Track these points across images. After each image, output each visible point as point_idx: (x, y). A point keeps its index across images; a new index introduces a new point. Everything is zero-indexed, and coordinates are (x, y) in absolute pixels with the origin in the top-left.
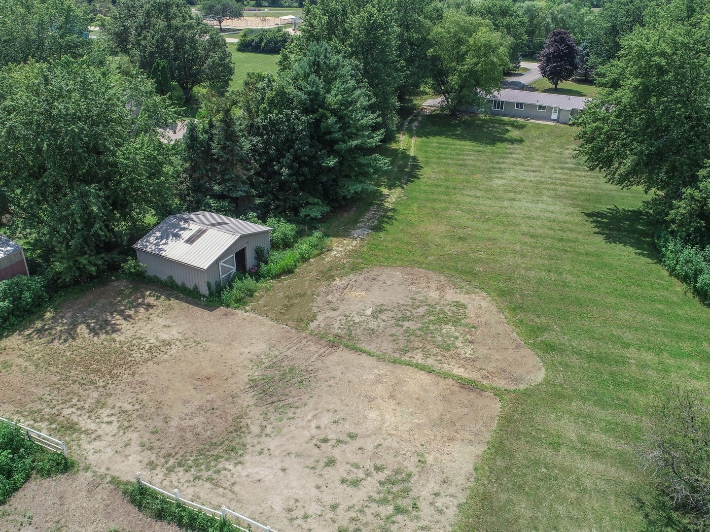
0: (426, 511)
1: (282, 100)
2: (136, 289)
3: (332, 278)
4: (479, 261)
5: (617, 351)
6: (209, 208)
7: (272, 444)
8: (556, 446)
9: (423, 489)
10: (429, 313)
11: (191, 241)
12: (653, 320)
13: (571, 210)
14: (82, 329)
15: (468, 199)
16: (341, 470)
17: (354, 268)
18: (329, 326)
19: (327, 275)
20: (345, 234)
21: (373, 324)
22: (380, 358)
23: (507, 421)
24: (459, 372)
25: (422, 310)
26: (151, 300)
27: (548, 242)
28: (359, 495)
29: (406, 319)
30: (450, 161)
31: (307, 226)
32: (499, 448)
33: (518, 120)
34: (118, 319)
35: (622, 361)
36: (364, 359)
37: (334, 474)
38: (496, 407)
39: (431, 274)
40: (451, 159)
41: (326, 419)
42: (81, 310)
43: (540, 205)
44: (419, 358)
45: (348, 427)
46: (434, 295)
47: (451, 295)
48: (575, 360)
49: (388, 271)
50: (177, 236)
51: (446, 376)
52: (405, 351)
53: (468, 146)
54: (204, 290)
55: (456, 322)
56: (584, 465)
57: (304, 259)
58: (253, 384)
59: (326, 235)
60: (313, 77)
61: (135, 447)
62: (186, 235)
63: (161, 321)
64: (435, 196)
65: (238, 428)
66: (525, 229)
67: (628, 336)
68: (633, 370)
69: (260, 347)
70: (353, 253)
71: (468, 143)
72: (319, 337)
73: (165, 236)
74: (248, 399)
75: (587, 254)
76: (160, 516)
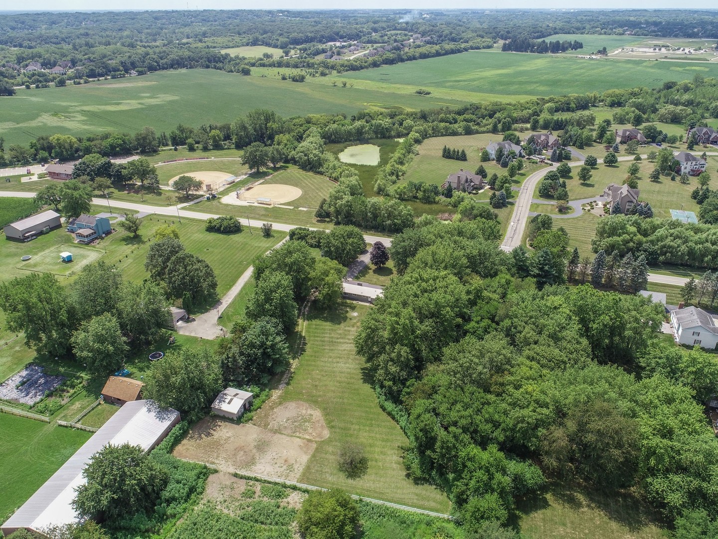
0: (296, 470)
1: (252, 345)
2: (213, 420)
3: (273, 408)
4: (320, 396)
5: (349, 426)
6: (230, 386)
7: (262, 461)
8: (326, 454)
9: (296, 467)
10: (302, 419)
11: (229, 403)
12: (364, 415)
13: (357, 366)
14: (203, 435)
15: (322, 364)
16: (278, 465)
17: (280, 403)
18: (273, 426)
19: (272, 408)
20: (276, 388)
21: (286, 425)
22: (288, 435)
23: (317, 449)
24: (308, 437)
25: (300, 418)
26: (219, 423)
27: (344, 385)
28: (282, 469)
29: (295, 422)
30: (319, 339)
31: (263, 386)
32: (314, 456)
33: (354, 302)
34: (212, 432)
35: (349, 429)
36: (283, 436)
37: (276, 466)
38: (315, 446)
39: (304, 404)
40: (319, 337)
41: (274, 454)
42: (200, 429)
43: (347, 365)
44: (298, 434)
45: (280, 455)
46: (304, 412)
47: (310, 412)
48: (338, 430)
49: (291, 403)
50: (224, 401)
51: (304, 439)
52: (294, 432)
53: (327, 325)
54: (235, 419)
55: (309, 421)
56: (332, 457)
57: (264, 402)
58: (255, 447)
59: (270, 390)
60: (261, 336)
61: (230, 466)
62: (227, 401)
63: (225, 430)
64: (310, 363)
65: (254, 459)
66: (338, 379)
67: (355, 421)
68: (351, 432)
69: (255, 436)
70: (280, 397)
71: (328, 323)
72: (271, 430)
73: (220, 402)
74: (254, 451)
75: (355, 390)
76: (241, 478)
